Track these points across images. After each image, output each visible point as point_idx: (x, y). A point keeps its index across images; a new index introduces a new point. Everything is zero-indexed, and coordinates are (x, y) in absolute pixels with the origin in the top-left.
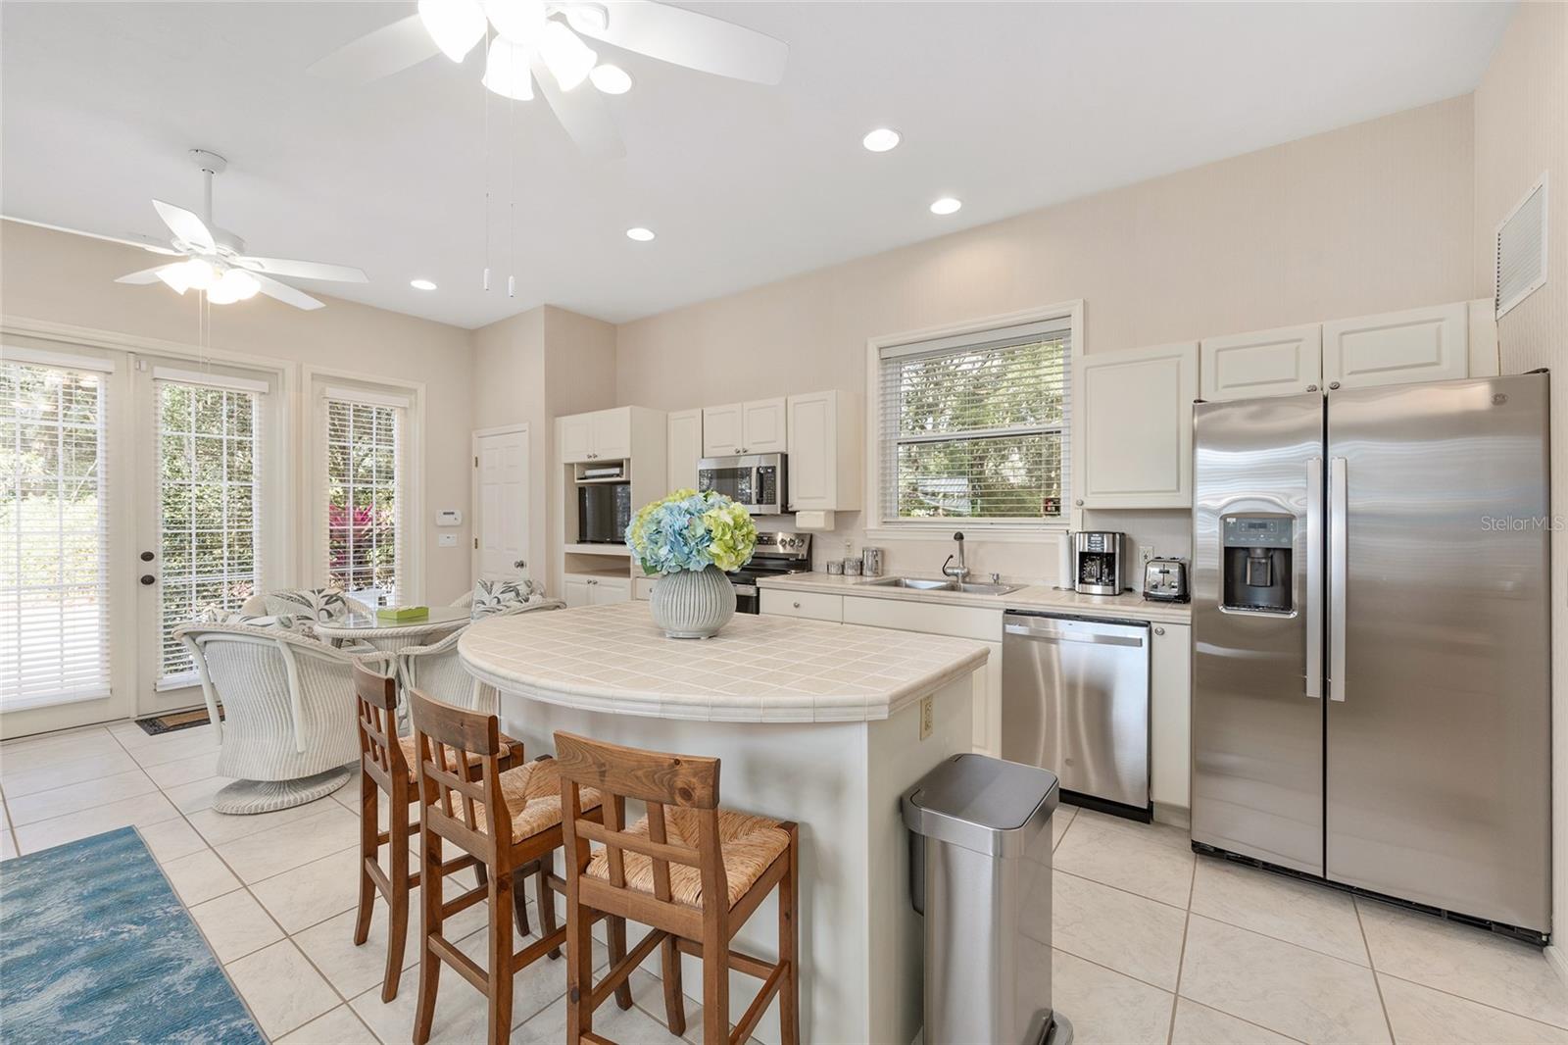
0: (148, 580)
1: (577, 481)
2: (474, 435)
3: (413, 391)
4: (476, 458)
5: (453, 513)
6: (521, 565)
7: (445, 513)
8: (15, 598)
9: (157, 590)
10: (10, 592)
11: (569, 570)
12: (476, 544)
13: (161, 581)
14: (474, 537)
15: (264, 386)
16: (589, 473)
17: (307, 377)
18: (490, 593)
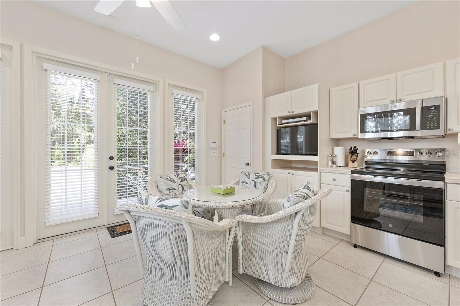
0: (112, 168)
1: (278, 126)
2: (223, 111)
3: (202, 92)
4: (224, 120)
5: (216, 143)
6: (248, 164)
7: (213, 143)
8: (64, 175)
9: (114, 172)
10: (62, 172)
11: (274, 167)
12: (224, 155)
13: (116, 168)
14: (223, 152)
15: (151, 88)
16: (284, 121)
17: (167, 85)
18: (249, 178)
